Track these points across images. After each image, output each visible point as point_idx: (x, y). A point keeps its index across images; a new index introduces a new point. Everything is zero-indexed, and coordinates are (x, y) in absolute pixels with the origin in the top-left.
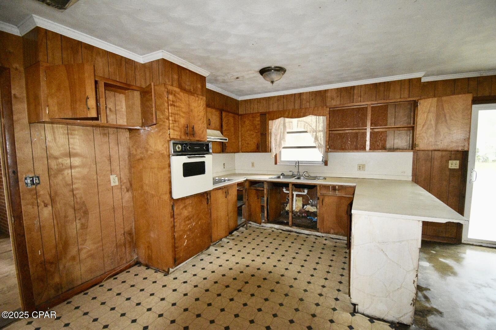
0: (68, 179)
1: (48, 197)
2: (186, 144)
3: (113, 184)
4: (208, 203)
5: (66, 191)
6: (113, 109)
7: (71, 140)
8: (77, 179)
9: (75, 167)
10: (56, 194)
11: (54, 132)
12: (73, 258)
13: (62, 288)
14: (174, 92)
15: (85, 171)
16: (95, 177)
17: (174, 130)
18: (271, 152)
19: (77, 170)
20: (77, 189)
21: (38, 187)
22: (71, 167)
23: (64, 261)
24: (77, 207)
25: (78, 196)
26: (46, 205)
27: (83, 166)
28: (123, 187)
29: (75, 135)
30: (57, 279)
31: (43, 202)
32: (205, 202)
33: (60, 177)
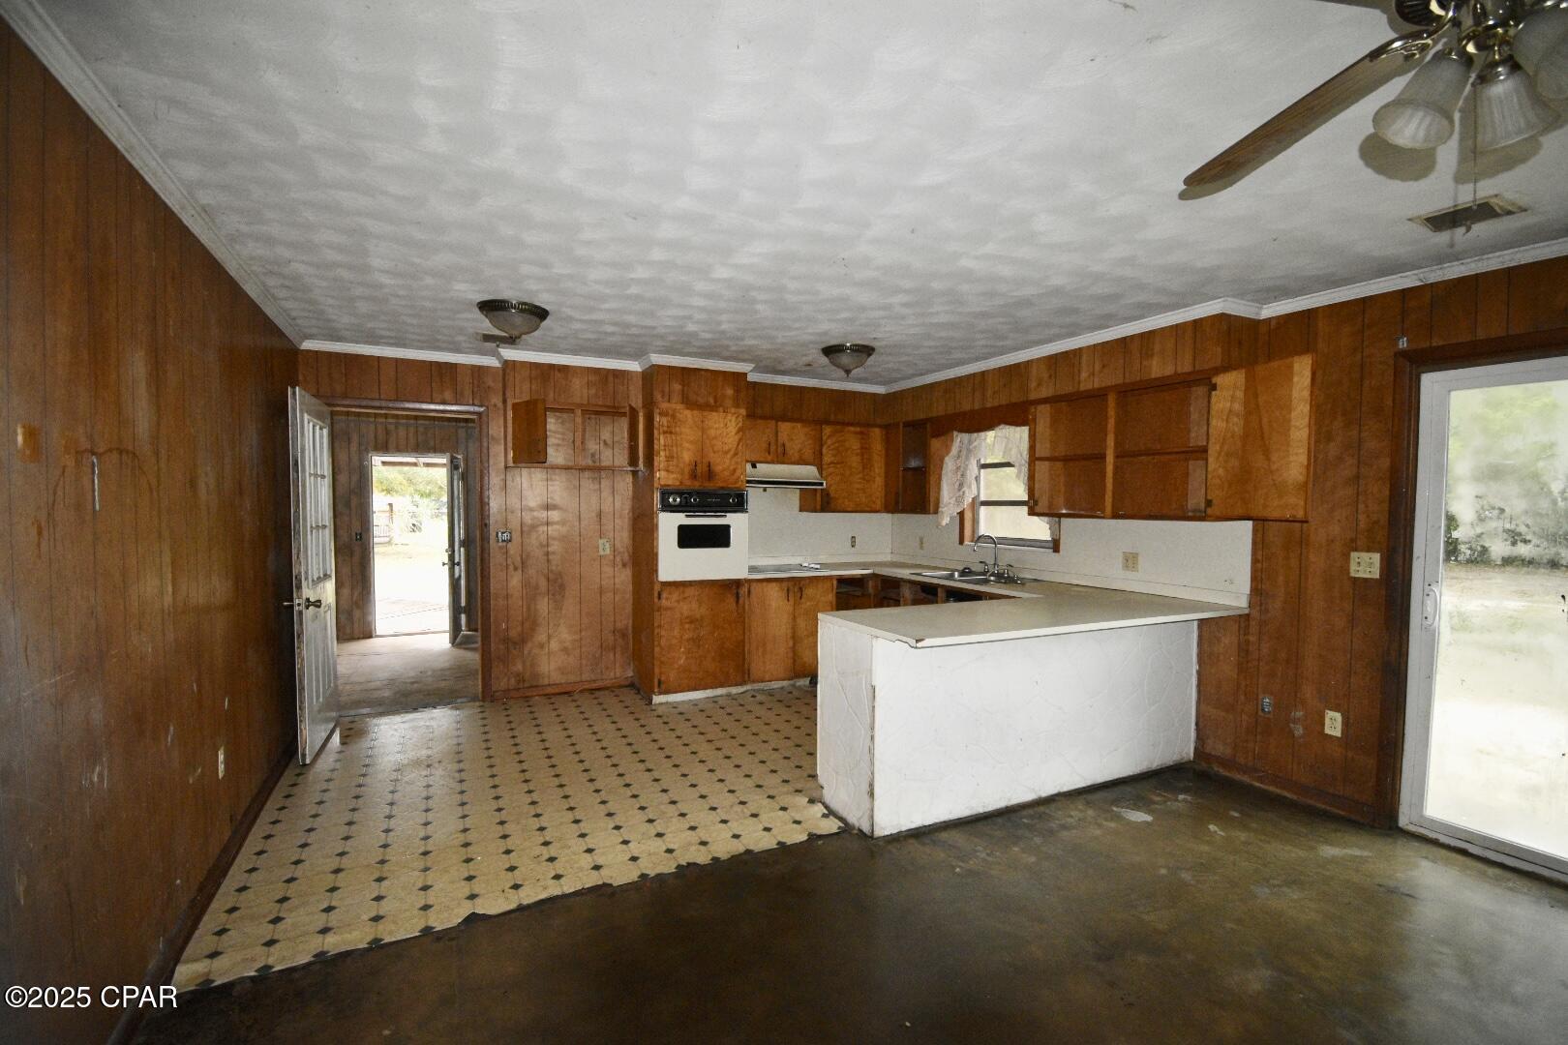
0: (543, 538)
1: (519, 559)
2: (689, 493)
3: (602, 553)
4: (737, 602)
5: (538, 553)
6: (609, 442)
7: (550, 488)
8: (554, 539)
9: (553, 523)
10: (528, 556)
11: (531, 478)
12: (541, 646)
13: (524, 681)
14: (670, 412)
15: (564, 530)
16: (578, 540)
17: (668, 471)
18: (936, 512)
19: (556, 527)
20: (554, 553)
21: (509, 545)
22: (547, 524)
23: (529, 645)
24: (551, 576)
25: (554, 563)
26: (516, 569)
27: (563, 523)
28: (618, 559)
29: (556, 480)
30: (519, 667)
31: (513, 563)
32: (731, 600)
33: (534, 535)
